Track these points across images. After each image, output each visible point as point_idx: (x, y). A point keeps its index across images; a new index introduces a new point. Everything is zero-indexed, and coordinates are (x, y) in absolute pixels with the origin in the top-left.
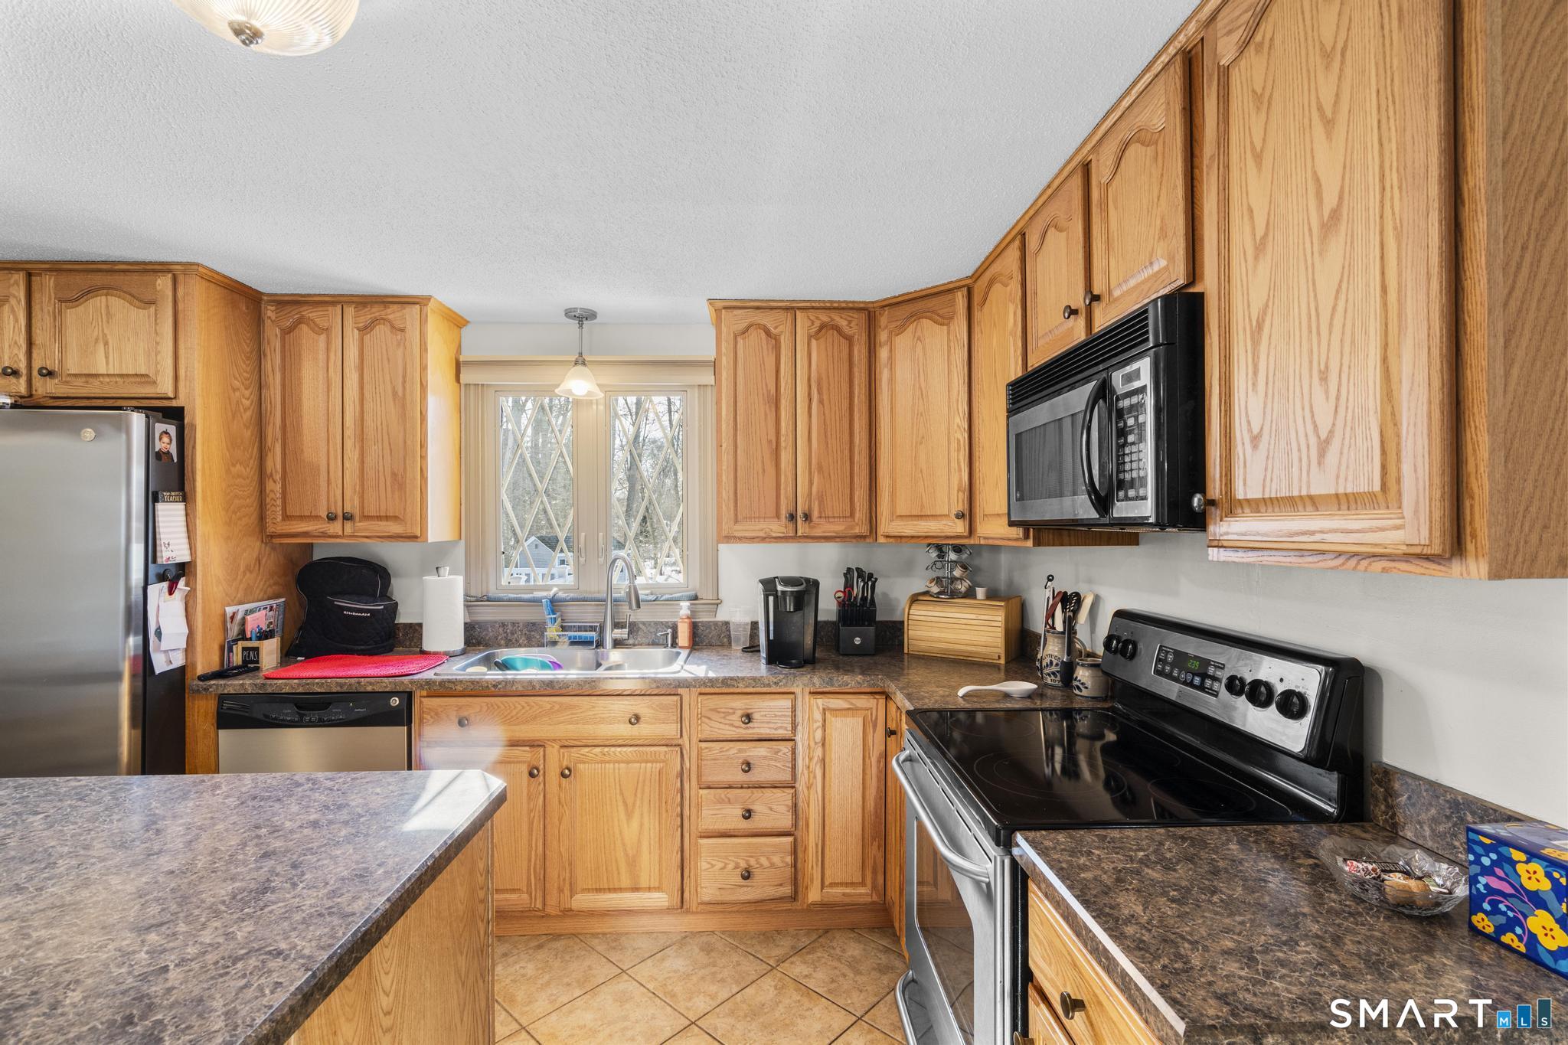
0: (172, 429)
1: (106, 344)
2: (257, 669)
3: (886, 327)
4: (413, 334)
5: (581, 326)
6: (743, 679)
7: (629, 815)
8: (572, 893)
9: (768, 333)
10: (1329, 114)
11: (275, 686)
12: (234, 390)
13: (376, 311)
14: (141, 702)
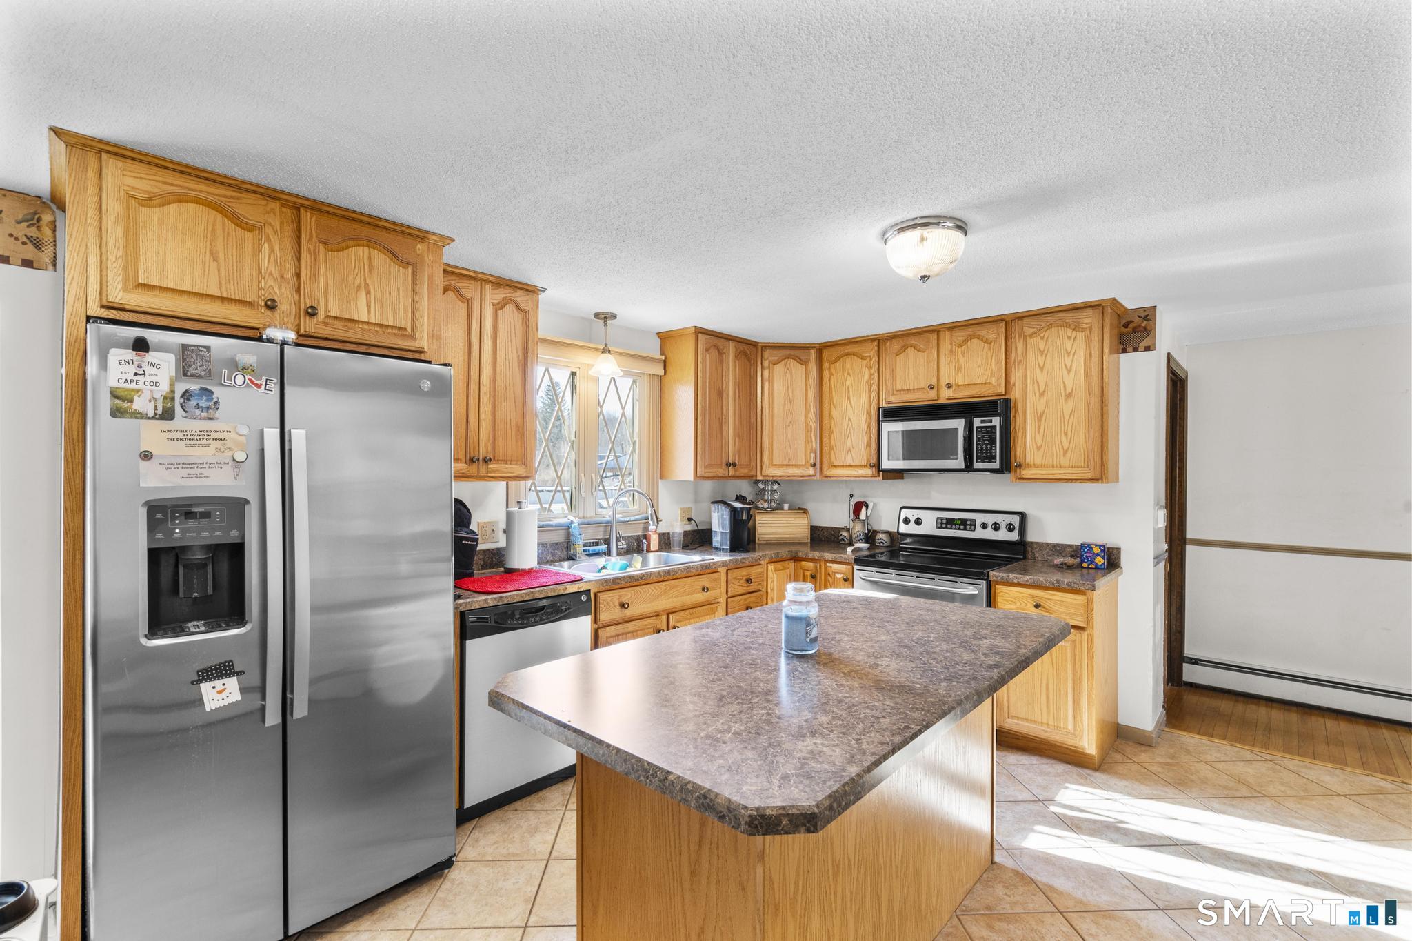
1: (368, 293)
3: (767, 359)
5: (606, 325)
9: (717, 350)
10: (1069, 368)
11: (509, 598)
13: (507, 292)
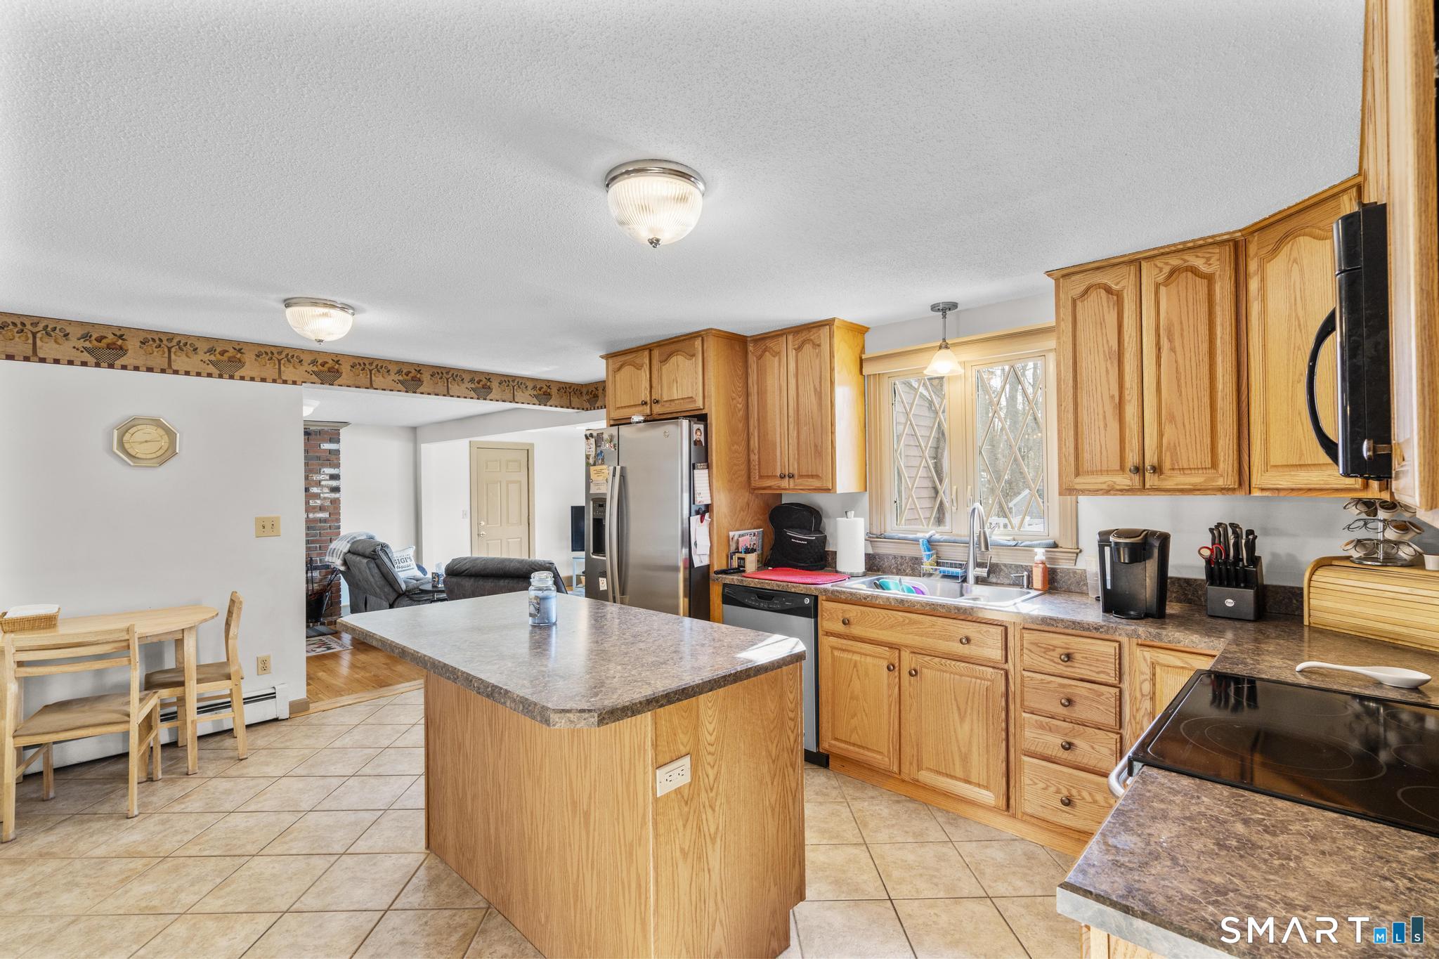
0: (702, 427)
1: (677, 382)
2: (744, 571)
3: (1257, 255)
4: (825, 347)
5: (944, 317)
6: (1062, 620)
7: (962, 719)
8: (919, 768)
9: (1109, 291)
11: (753, 583)
12: (733, 399)
13: (804, 335)
14: (688, 583)
